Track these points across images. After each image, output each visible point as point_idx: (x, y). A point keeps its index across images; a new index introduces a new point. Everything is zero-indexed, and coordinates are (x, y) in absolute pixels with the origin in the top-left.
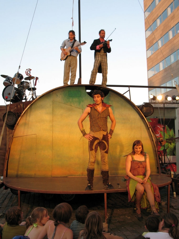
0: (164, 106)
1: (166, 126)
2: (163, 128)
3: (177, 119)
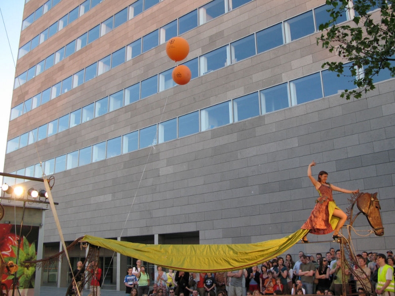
0: (24, 204)
1: (24, 237)
2: (18, 240)
3: (43, 227)
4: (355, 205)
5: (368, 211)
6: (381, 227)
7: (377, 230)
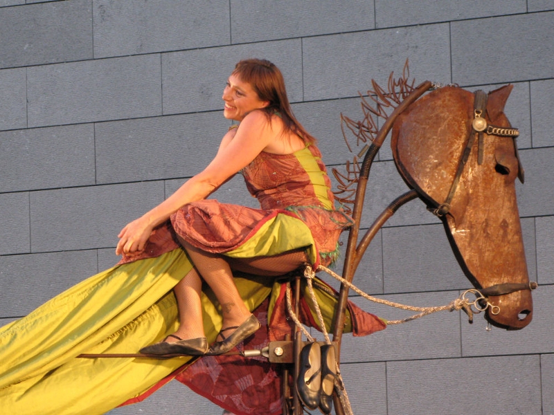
4: (386, 151)
5: (452, 190)
6: (519, 279)
7: (492, 294)
